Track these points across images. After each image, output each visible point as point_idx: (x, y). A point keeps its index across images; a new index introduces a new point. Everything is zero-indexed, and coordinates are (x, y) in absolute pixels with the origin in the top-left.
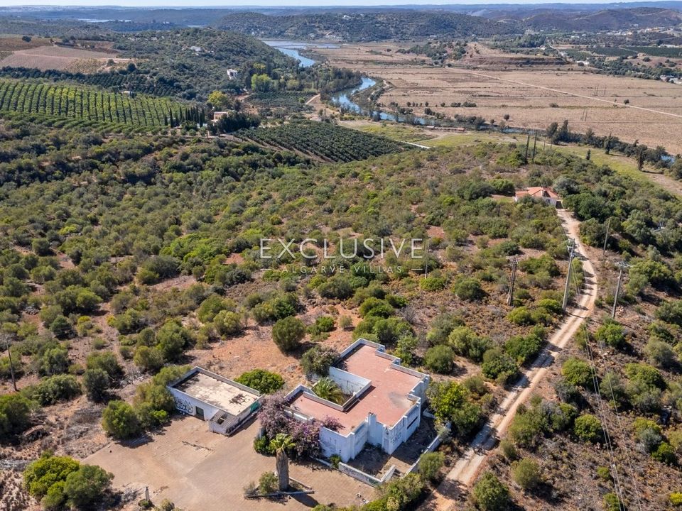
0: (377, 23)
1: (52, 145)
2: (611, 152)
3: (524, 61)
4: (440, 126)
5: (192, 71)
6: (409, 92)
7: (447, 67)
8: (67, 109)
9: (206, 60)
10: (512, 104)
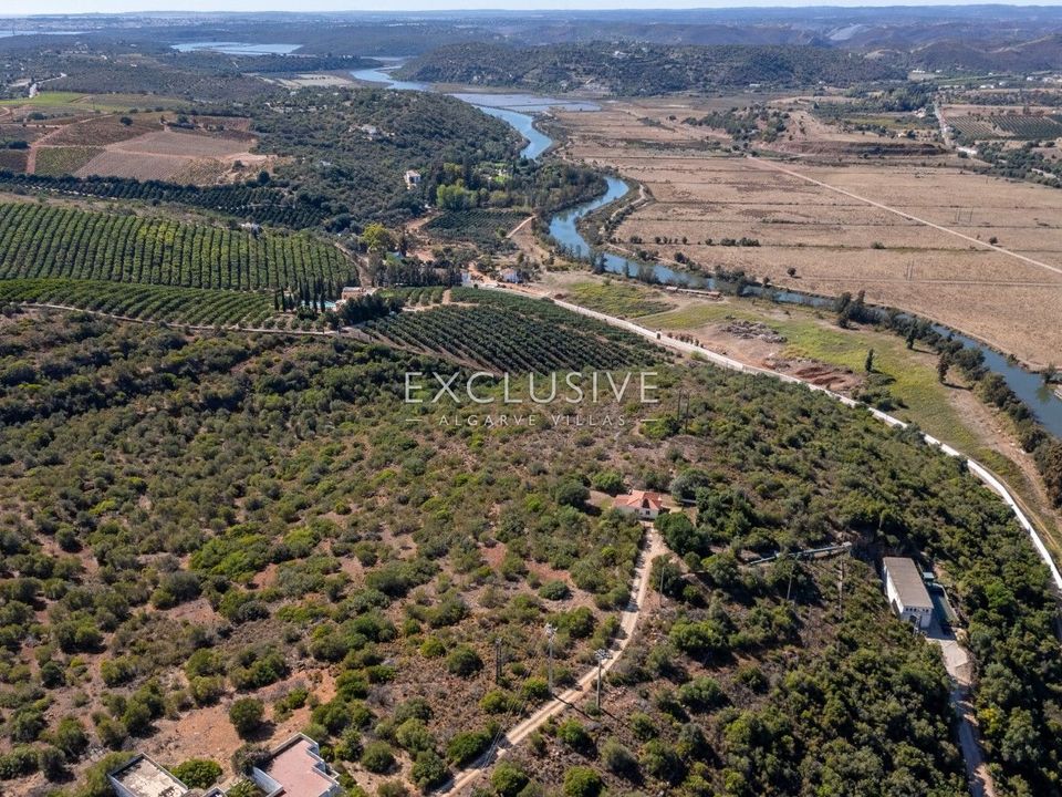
0: (667, 62)
1: (118, 351)
2: (917, 345)
3: (872, 149)
4: (686, 288)
5: (352, 179)
6: (670, 212)
7: (750, 157)
8: (162, 259)
9: (382, 149)
10: (816, 241)
